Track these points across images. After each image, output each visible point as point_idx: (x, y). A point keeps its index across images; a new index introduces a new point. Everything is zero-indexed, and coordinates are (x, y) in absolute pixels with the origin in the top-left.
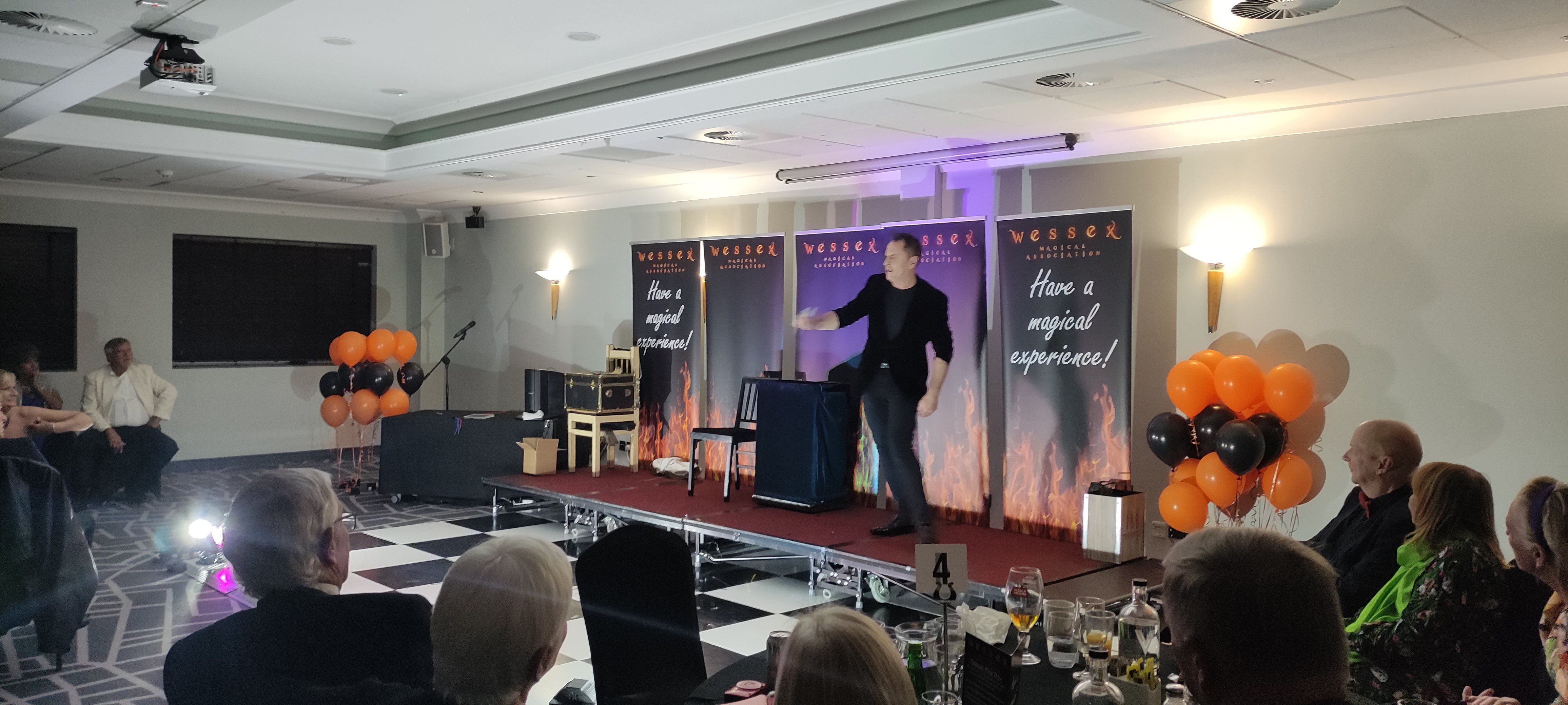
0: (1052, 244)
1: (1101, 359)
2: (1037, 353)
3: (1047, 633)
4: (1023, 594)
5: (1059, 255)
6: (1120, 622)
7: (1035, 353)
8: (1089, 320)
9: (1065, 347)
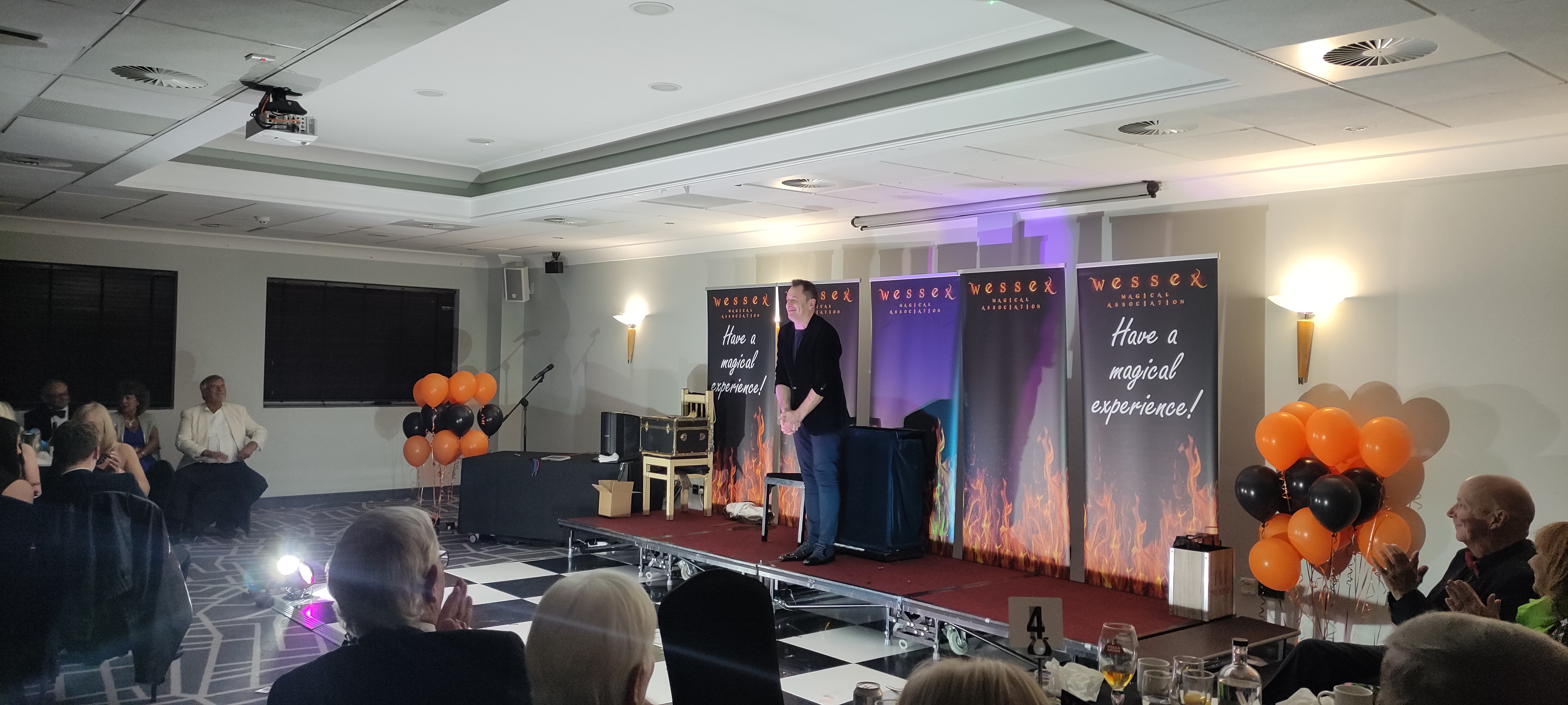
0: (1134, 292)
1: (1186, 410)
2: (1119, 403)
3: (1143, 692)
4: (1117, 651)
5: (1141, 304)
6: (1220, 683)
7: (1116, 402)
8: (1173, 369)
9: (1148, 397)
